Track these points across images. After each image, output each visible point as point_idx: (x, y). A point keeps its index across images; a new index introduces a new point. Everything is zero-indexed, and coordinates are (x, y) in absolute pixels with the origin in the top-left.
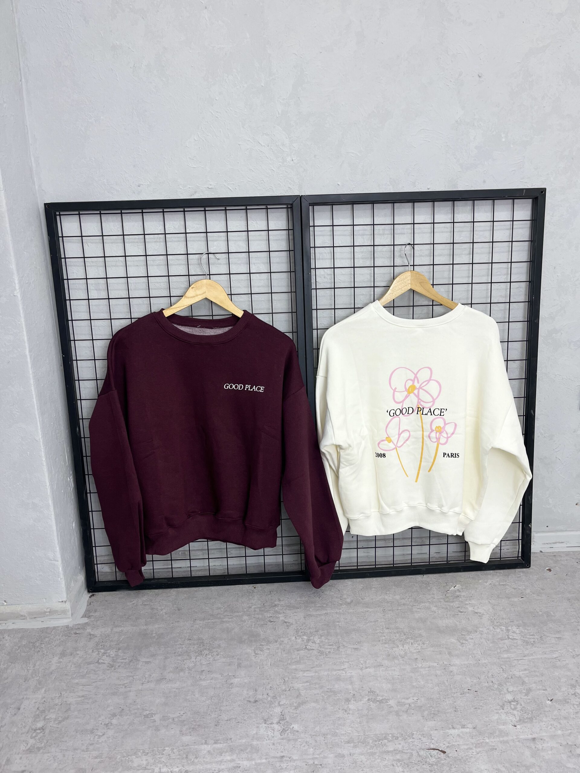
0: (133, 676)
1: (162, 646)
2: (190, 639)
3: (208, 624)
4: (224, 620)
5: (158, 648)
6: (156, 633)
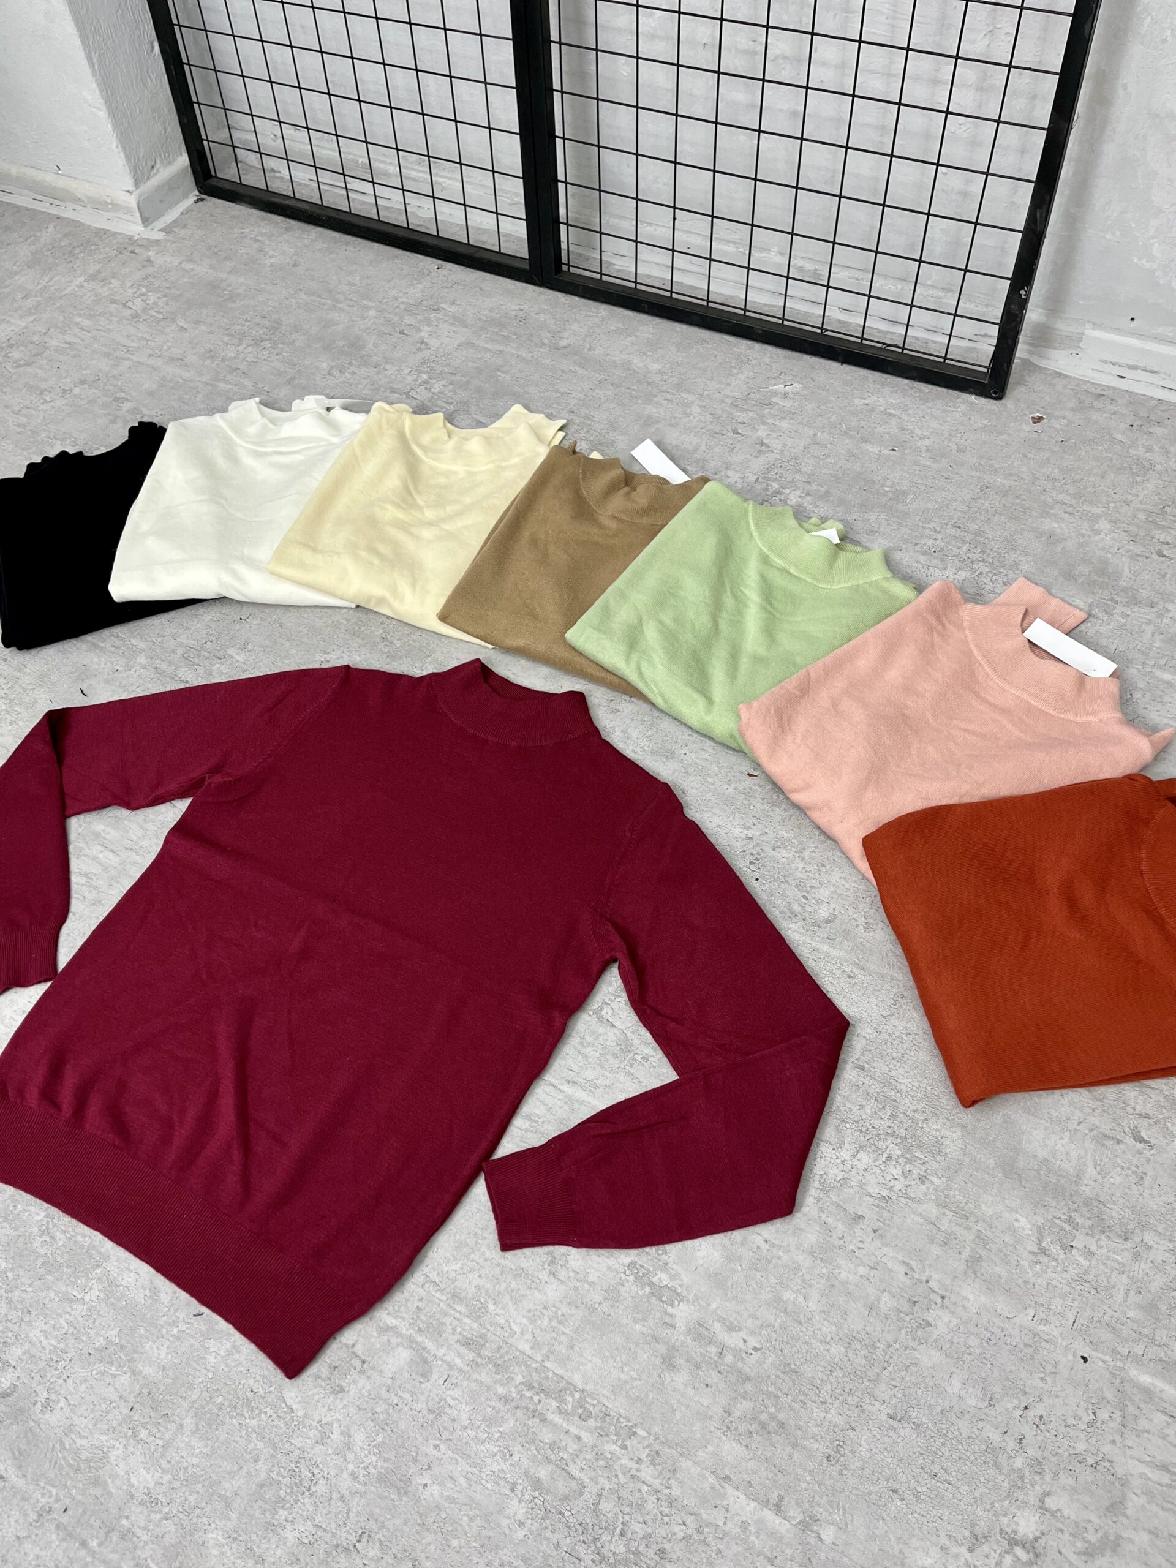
0: (147, 340)
1: (221, 313)
2: (265, 318)
3: (311, 303)
5: (214, 313)
6: (230, 291)
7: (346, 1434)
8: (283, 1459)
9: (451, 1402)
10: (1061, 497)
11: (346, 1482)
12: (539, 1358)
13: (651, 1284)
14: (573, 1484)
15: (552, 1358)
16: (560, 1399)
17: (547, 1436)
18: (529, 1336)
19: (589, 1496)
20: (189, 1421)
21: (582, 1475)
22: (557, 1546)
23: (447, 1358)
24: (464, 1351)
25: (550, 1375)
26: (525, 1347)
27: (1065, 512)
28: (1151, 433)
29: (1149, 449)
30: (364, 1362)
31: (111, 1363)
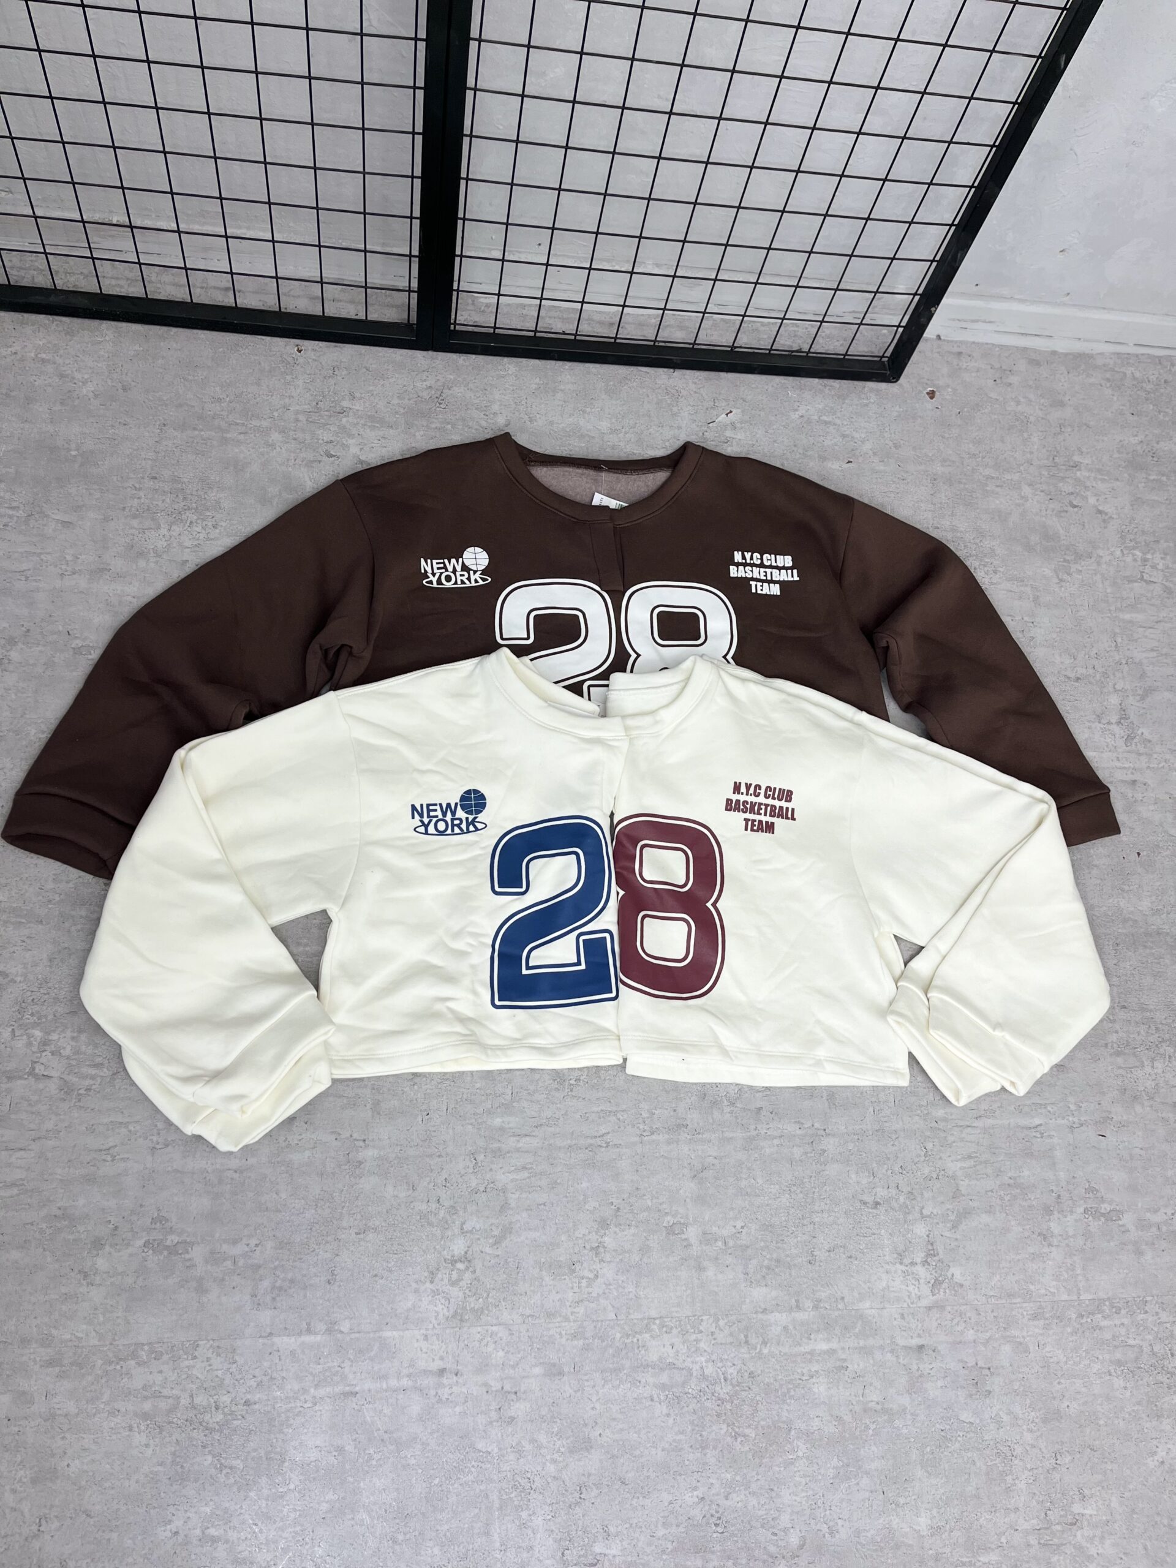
0: (39, 555)
1: (95, 487)
2: (155, 478)
3: (193, 442)
4: (229, 436)
5: (86, 489)
6: (77, 450)
7: (1010, 1413)
8: (988, 1452)
9: (1048, 1355)
10: (988, 472)
11: (1028, 1437)
12: (1075, 1298)
13: (1103, 1215)
14: (1136, 1349)
15: (1082, 1293)
16: (1101, 1312)
17: (1107, 1335)
18: (1062, 1289)
19: (1147, 1349)
20: (919, 1473)
21: (1137, 1342)
22: (1148, 1385)
23: (1030, 1333)
24: (1036, 1323)
25: (1087, 1302)
26: (1065, 1297)
27: (997, 486)
28: (1010, 384)
29: (1018, 403)
30: (989, 1369)
31: (850, 1479)
